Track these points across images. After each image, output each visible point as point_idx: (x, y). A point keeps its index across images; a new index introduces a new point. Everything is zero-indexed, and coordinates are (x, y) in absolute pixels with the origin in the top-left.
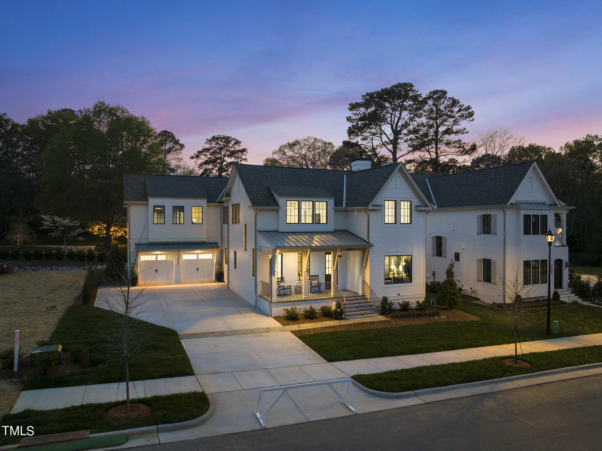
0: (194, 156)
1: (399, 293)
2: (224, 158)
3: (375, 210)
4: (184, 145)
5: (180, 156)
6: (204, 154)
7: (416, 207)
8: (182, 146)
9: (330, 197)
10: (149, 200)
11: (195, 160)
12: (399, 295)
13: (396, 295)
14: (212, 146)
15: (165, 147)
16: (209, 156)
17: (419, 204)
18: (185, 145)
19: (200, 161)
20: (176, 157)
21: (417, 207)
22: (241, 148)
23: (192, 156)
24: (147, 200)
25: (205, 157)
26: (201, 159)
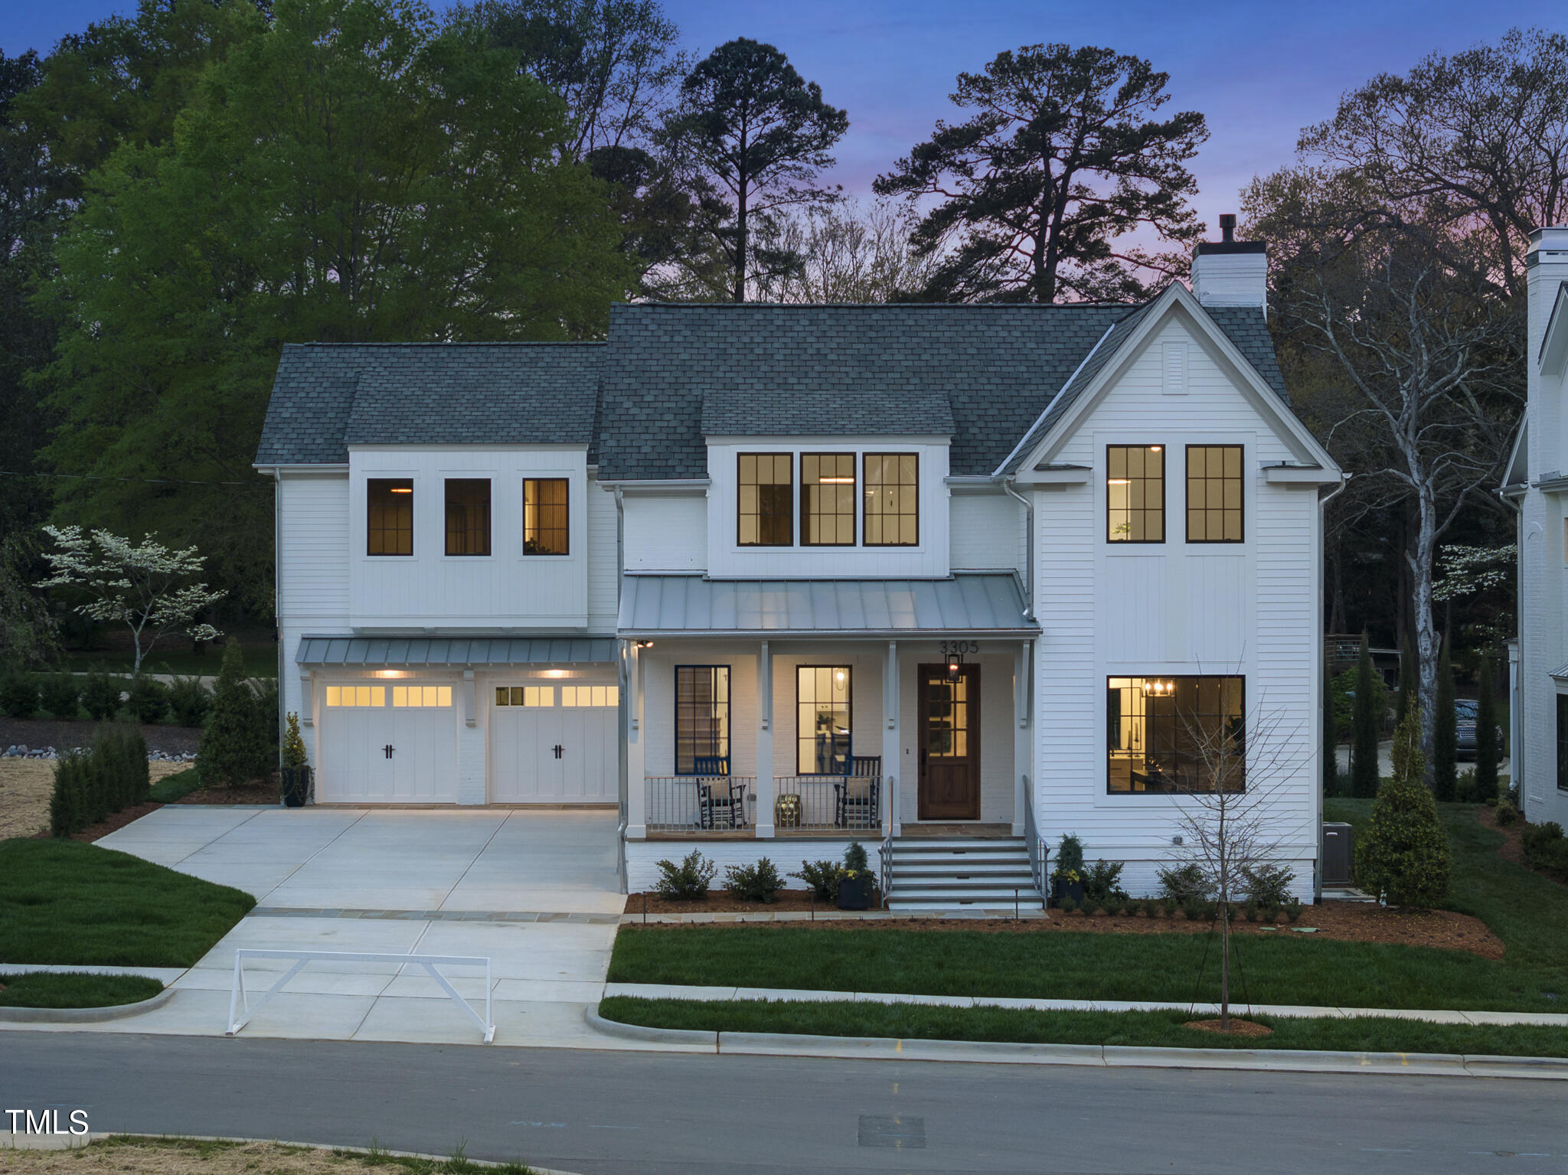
0: (899, 173)
1: (1177, 833)
2: (1066, 177)
3: (1061, 487)
4: (843, 114)
5: (824, 179)
6: (952, 164)
7: (1265, 469)
8: (834, 122)
9: (930, 434)
10: (351, 454)
11: (900, 198)
12: (1177, 841)
13: (1168, 843)
14: (995, 111)
15: (744, 133)
16: (983, 169)
17: (1280, 453)
18: (849, 118)
19: (928, 203)
20: (801, 186)
21: (1268, 467)
22: (1163, 116)
23: (883, 179)
24: (345, 458)
25: (959, 178)
26: (936, 190)
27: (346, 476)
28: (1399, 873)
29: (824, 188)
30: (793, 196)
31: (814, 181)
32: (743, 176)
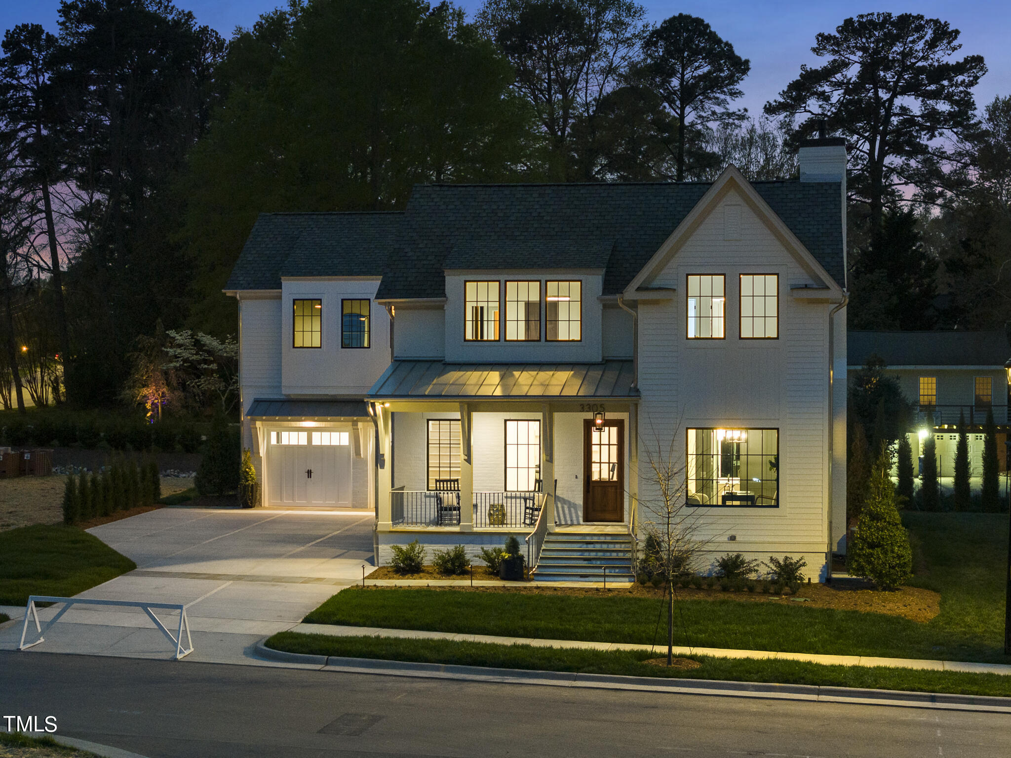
1: (732, 533)
2: (891, 100)
4: (747, 61)
5: (734, 105)
6: (815, 93)
7: (791, 290)
8: (741, 67)
9: (589, 268)
10: (284, 284)
11: (782, 116)
12: (733, 538)
13: (725, 539)
14: (841, 58)
17: (803, 278)
18: (751, 65)
19: (800, 118)
20: (719, 110)
21: (795, 288)
23: (770, 104)
24: (279, 286)
25: (821, 103)
26: (806, 111)
27: (280, 298)
28: (870, 563)
29: (736, 110)
30: (716, 116)
31: (727, 106)
32: (682, 104)
